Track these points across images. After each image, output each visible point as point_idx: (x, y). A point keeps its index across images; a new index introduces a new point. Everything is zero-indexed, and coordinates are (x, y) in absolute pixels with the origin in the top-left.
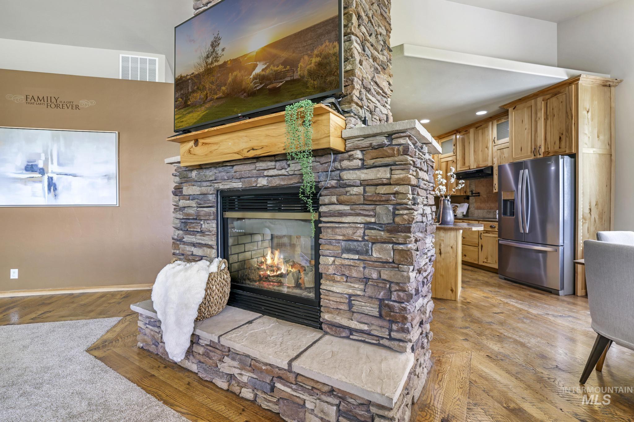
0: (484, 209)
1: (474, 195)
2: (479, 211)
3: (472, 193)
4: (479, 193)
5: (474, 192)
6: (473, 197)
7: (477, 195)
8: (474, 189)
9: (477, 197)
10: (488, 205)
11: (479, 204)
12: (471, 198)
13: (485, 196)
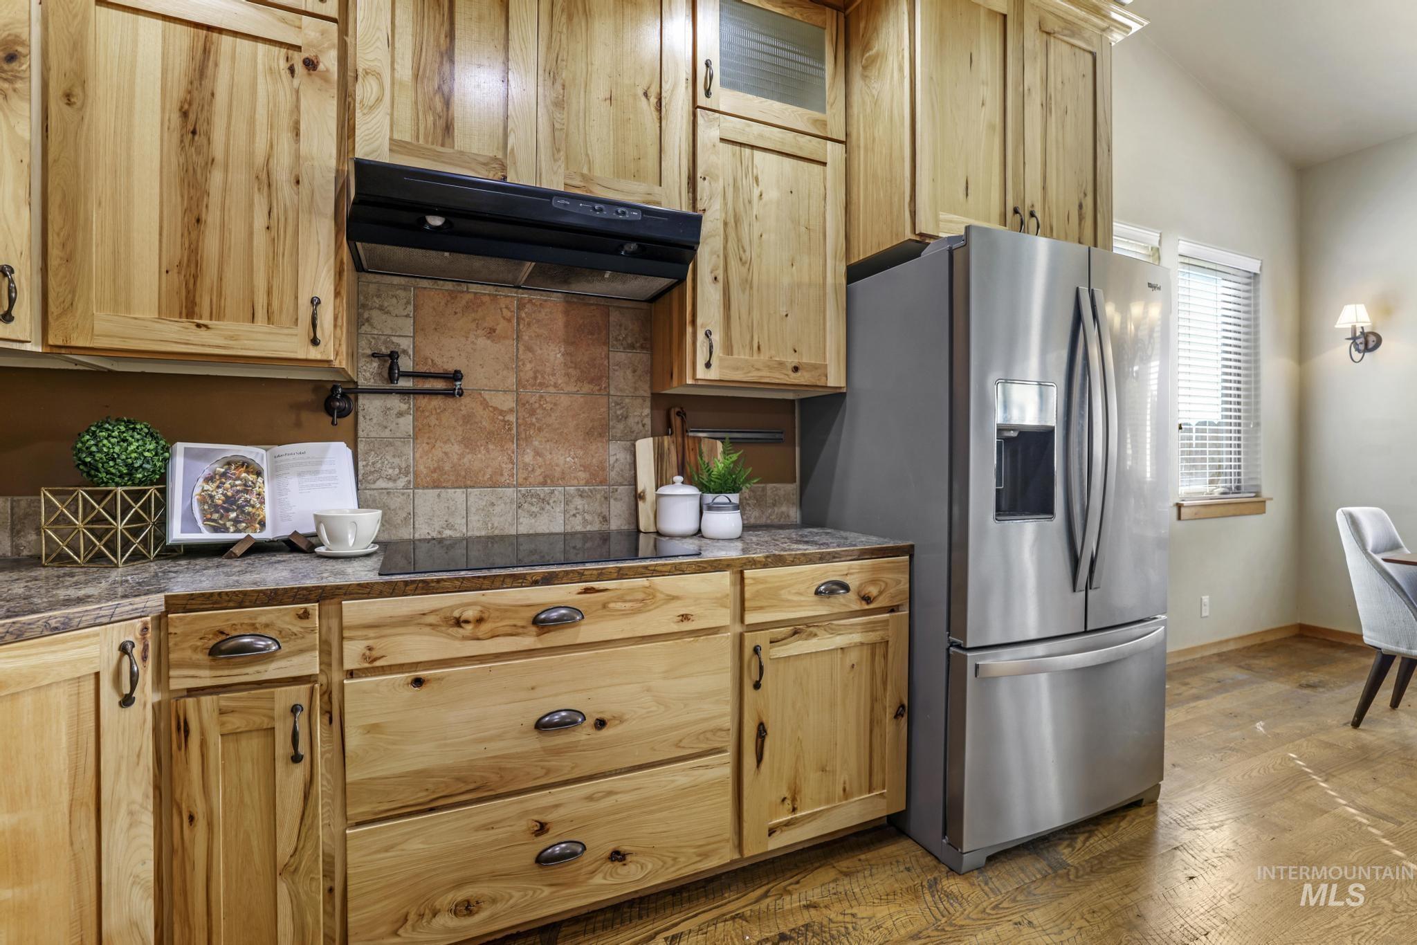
0: (495, 485)
1: (404, 383)
2: (459, 494)
3: (392, 373)
4: (456, 376)
5: (405, 364)
6: (395, 402)
7: (439, 385)
8: (405, 344)
9: (436, 402)
10: (528, 458)
11: (455, 449)
12: (370, 407)
13: (506, 402)
